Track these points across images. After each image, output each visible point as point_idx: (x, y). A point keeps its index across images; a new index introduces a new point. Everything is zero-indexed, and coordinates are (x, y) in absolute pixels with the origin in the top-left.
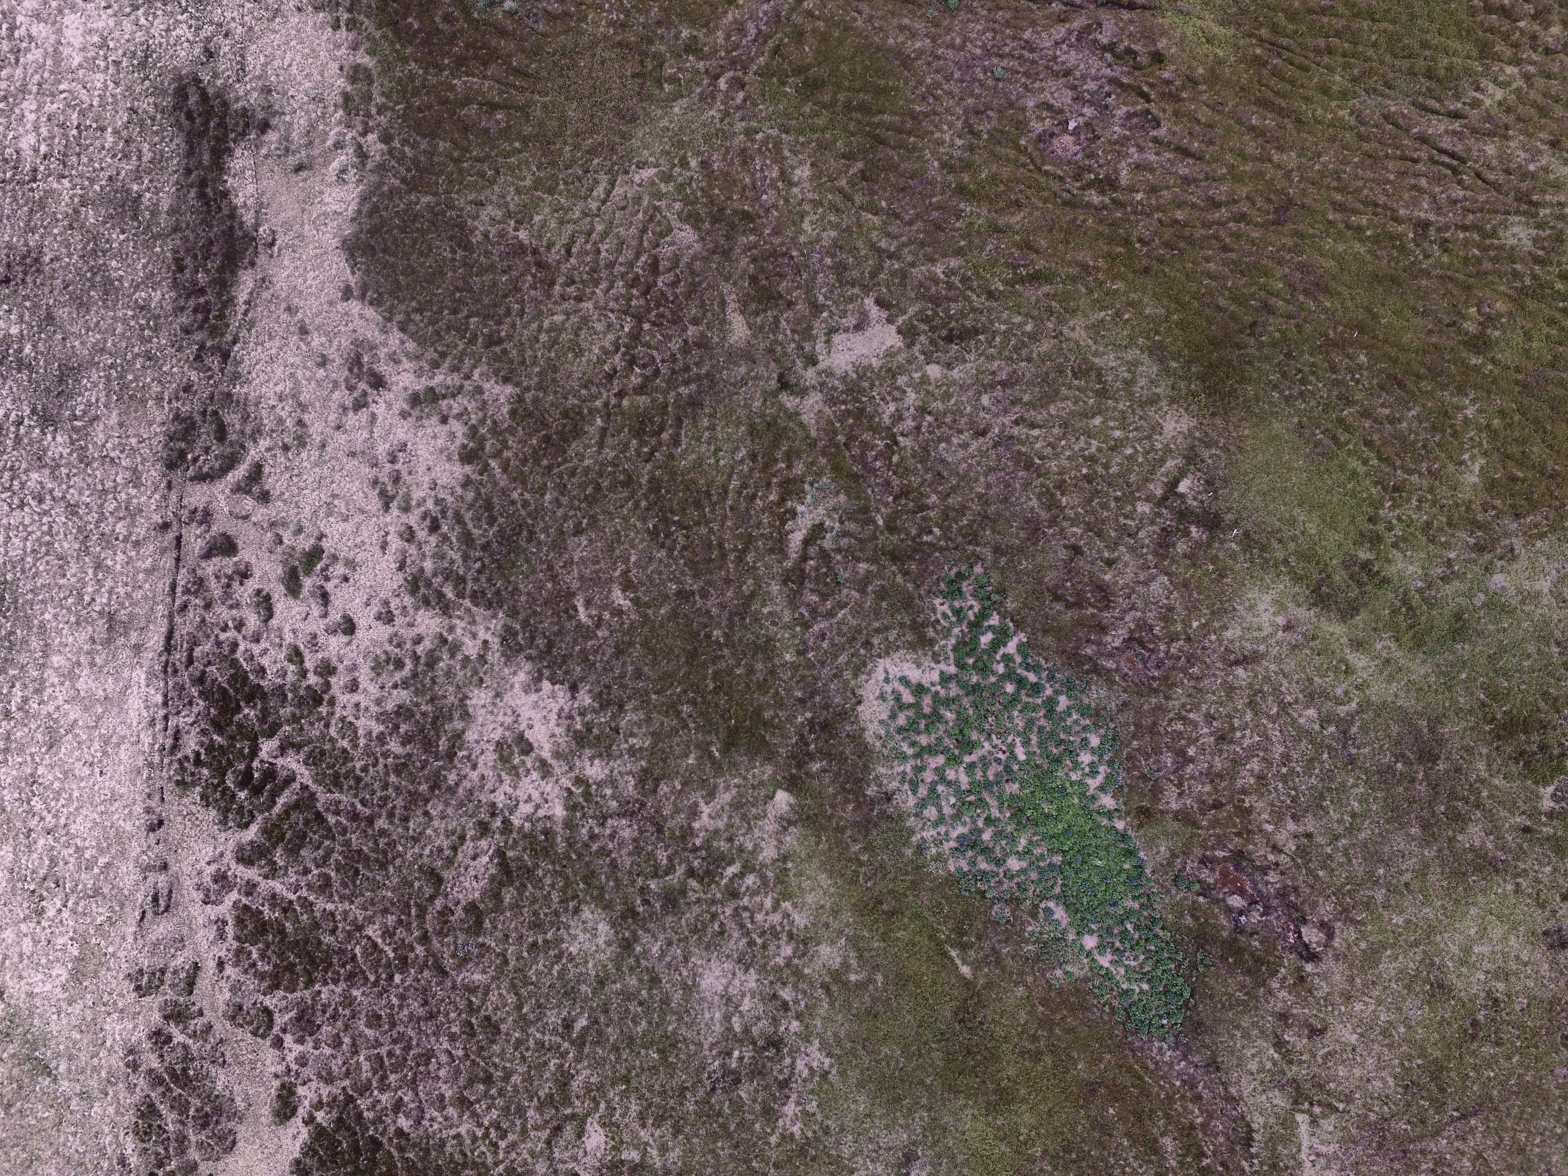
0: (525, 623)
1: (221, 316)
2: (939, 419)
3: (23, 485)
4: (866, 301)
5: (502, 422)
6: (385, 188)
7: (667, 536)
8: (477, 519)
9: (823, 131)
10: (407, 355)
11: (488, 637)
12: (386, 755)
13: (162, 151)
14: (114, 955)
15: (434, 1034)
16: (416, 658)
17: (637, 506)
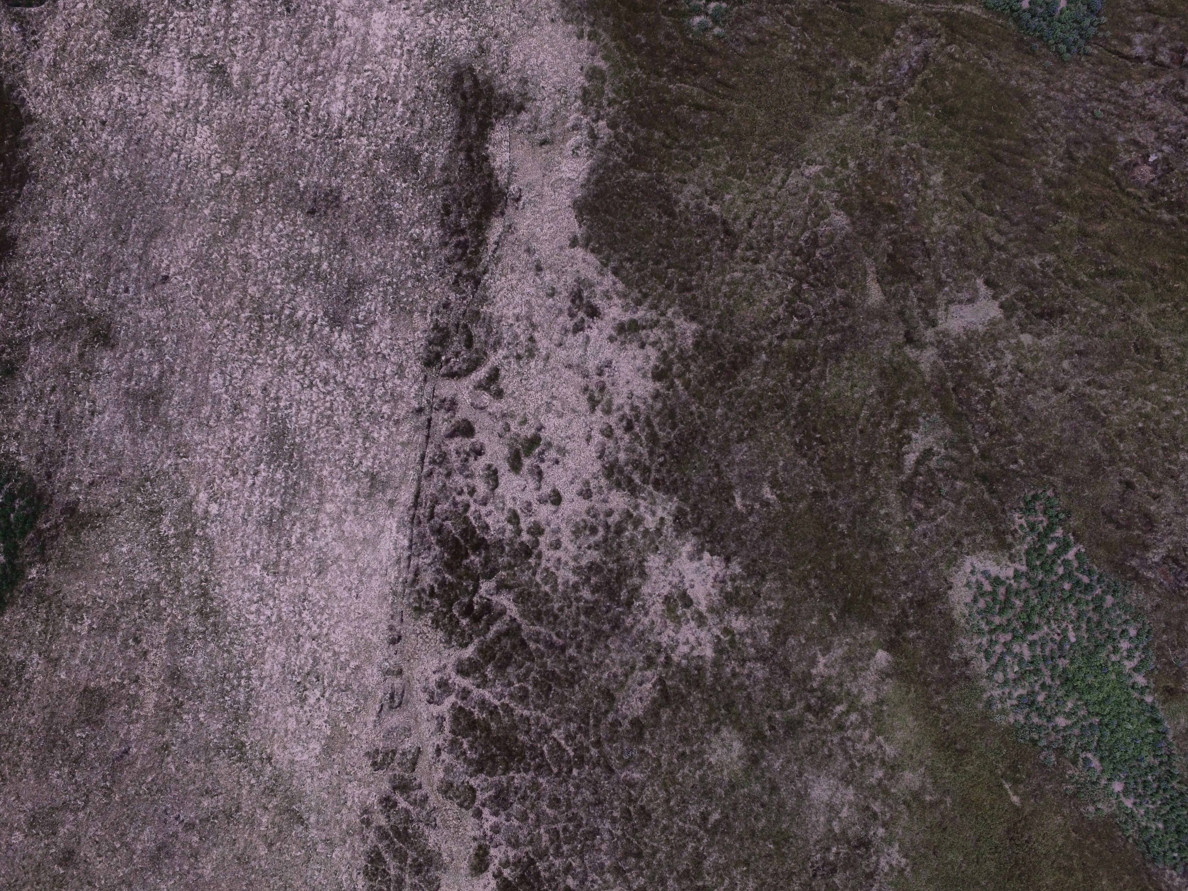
0: (694, 507)
1: (476, 252)
2: (1029, 377)
3: (313, 369)
4: (978, 281)
5: (688, 351)
6: (611, 164)
7: (810, 448)
8: (662, 424)
9: (955, 147)
10: (617, 293)
11: (664, 515)
12: (578, 600)
13: (440, 121)
14: (357, 737)
15: (600, 817)
16: (607, 527)
17: (788, 424)
